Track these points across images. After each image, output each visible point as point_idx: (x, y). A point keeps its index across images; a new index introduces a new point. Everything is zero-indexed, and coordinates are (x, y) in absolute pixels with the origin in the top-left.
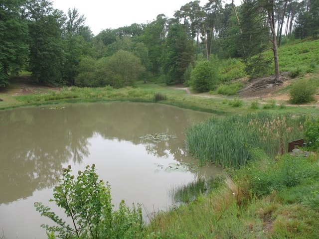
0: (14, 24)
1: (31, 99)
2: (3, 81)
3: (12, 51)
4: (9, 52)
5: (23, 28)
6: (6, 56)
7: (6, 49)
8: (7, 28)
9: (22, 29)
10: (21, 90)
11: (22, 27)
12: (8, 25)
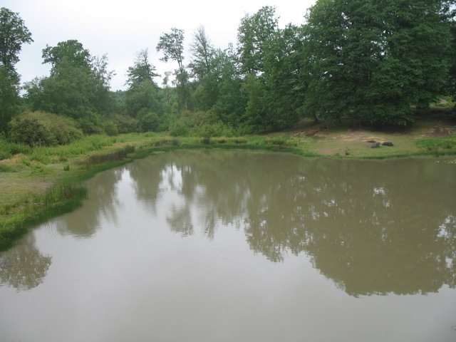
0: (424, 31)
1: (438, 145)
2: (403, 117)
3: (418, 72)
4: (413, 74)
5: (439, 36)
6: (409, 80)
7: (410, 69)
8: (412, 38)
9: (437, 38)
10: (432, 131)
11: (438, 33)
12: (415, 35)
